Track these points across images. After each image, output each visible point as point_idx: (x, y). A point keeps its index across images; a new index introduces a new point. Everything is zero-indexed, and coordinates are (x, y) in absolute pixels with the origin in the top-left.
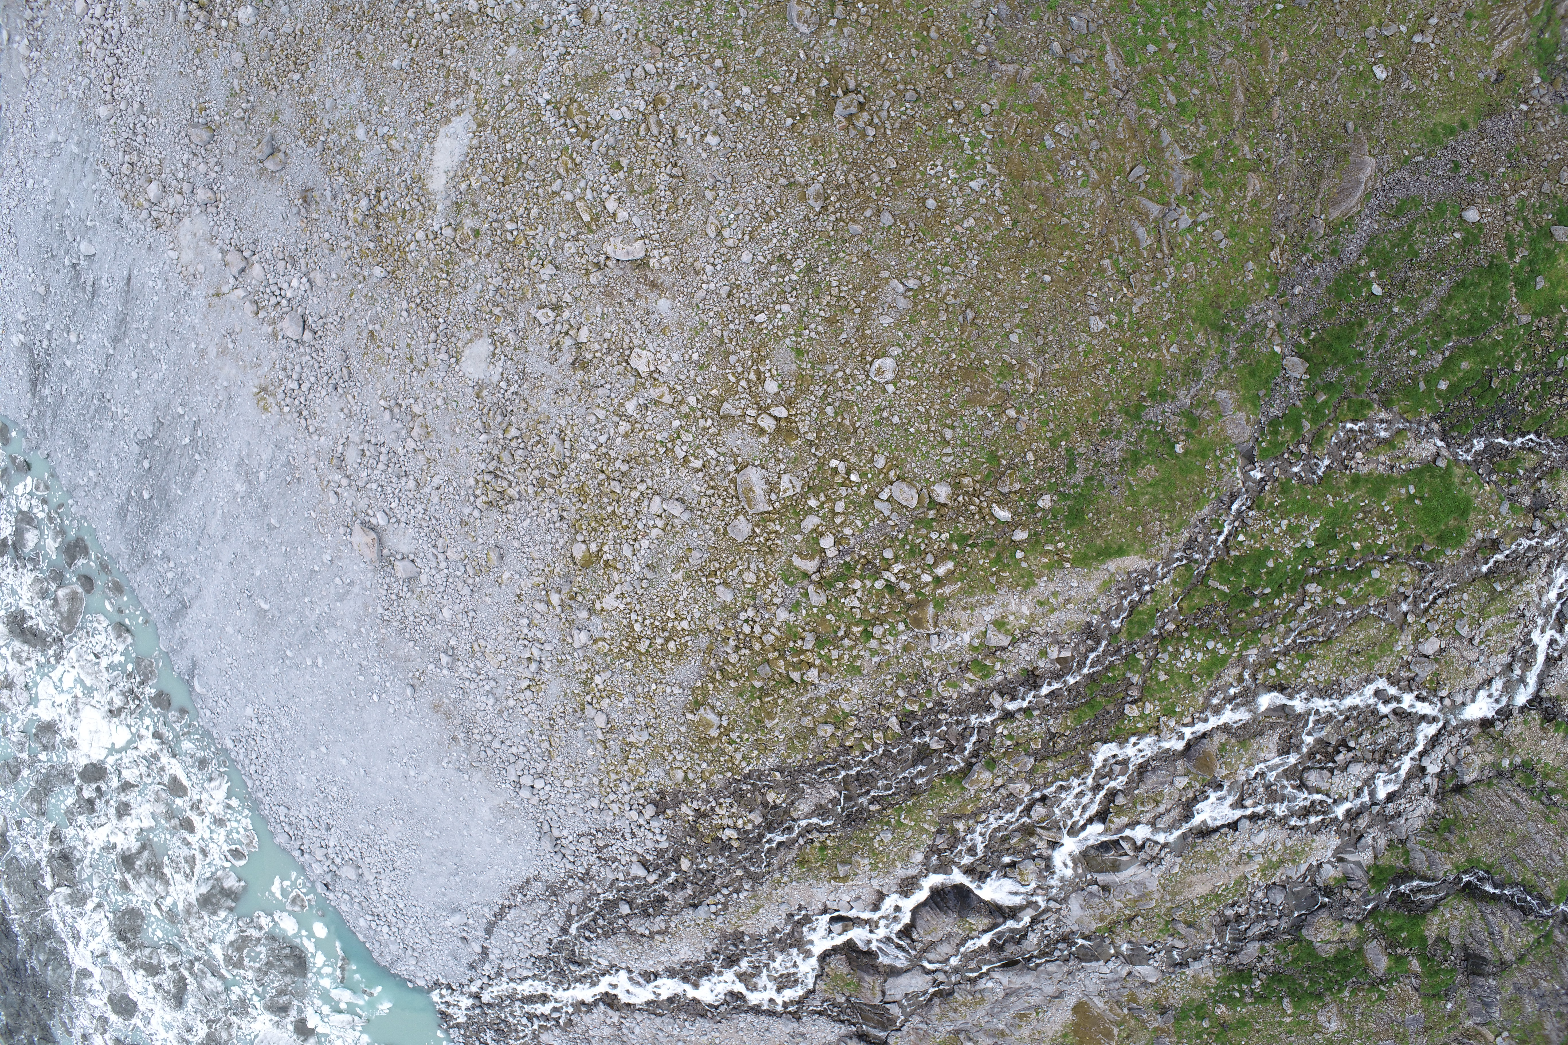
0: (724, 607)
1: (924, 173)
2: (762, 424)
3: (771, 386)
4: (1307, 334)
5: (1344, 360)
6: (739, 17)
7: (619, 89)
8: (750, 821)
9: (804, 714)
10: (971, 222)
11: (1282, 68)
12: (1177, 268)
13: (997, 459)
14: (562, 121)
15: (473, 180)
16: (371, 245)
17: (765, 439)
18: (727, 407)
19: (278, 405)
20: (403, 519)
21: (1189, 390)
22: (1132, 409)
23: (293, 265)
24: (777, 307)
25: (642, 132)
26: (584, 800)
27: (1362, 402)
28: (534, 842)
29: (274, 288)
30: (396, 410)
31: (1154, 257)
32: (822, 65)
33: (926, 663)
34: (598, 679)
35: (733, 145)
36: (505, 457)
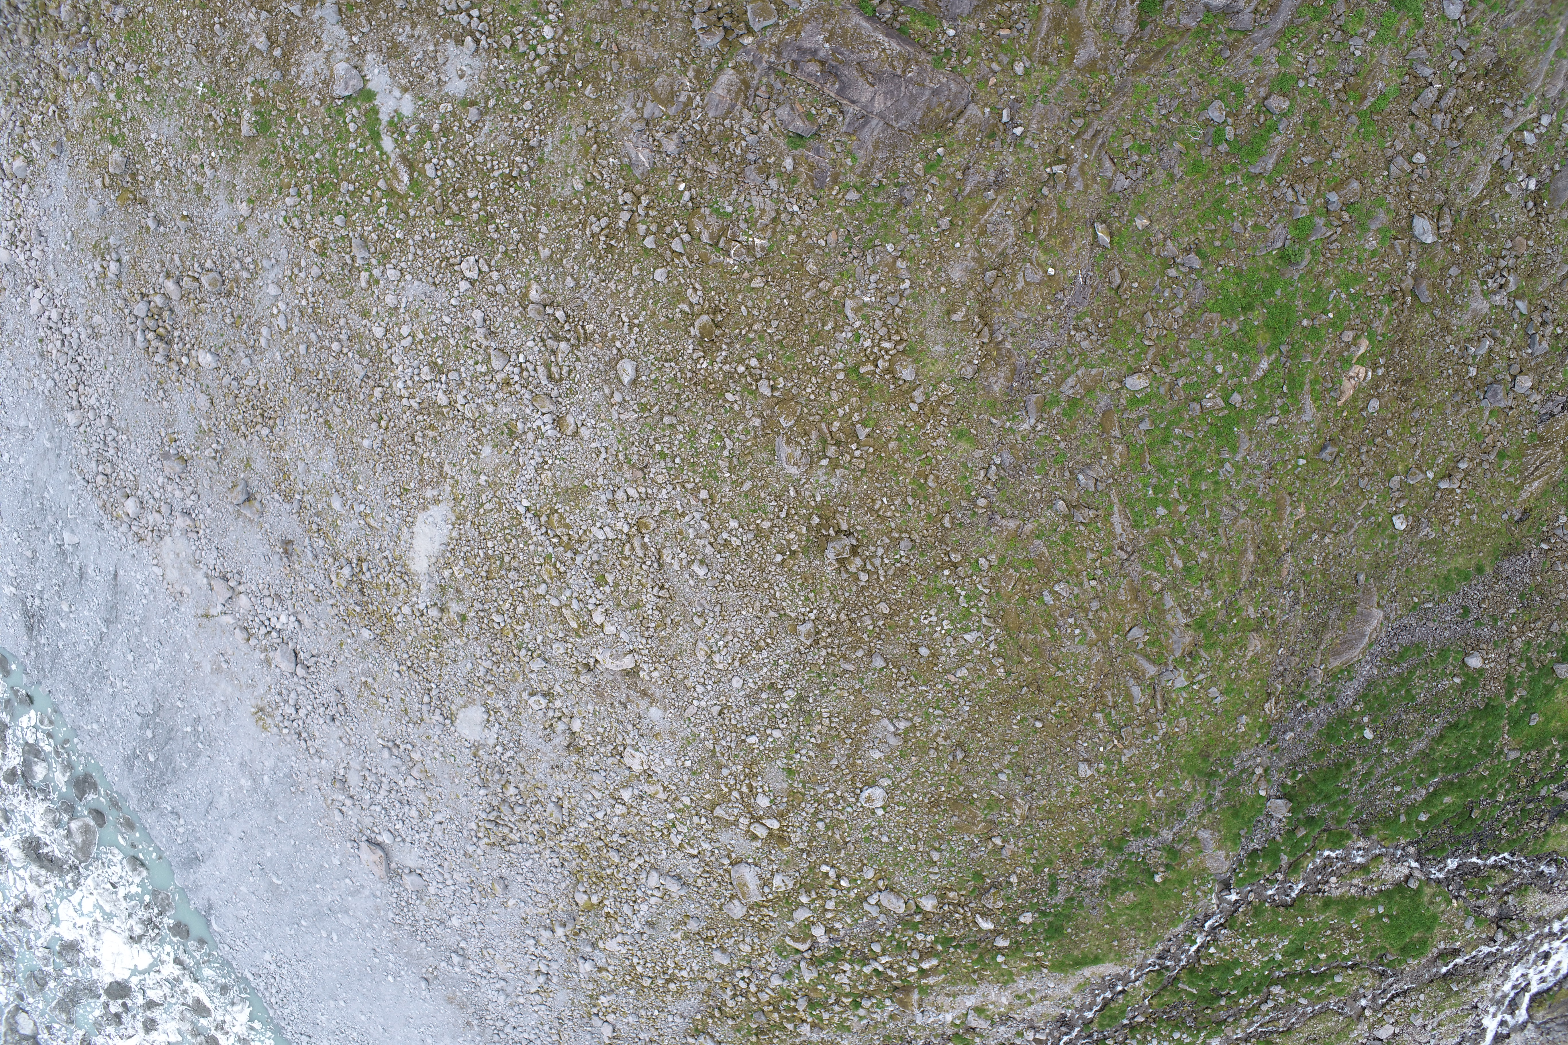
0: (721, 966)
1: (917, 621)
2: (755, 831)
3: (763, 802)
4: (1294, 776)
5: (1327, 797)
6: (724, 447)
7: (601, 509)
10: (964, 672)
11: (1297, 523)
12: (1169, 723)
13: (983, 878)
15: (456, 570)
17: (759, 844)
18: (720, 812)
19: (277, 726)
20: (408, 839)
21: (1171, 829)
22: (1115, 843)
24: (769, 732)
25: (627, 551)
27: (1342, 833)
29: (263, 619)
30: (395, 751)
31: (1147, 711)
32: (813, 503)
34: (603, 998)
35: (721, 576)
36: (505, 809)
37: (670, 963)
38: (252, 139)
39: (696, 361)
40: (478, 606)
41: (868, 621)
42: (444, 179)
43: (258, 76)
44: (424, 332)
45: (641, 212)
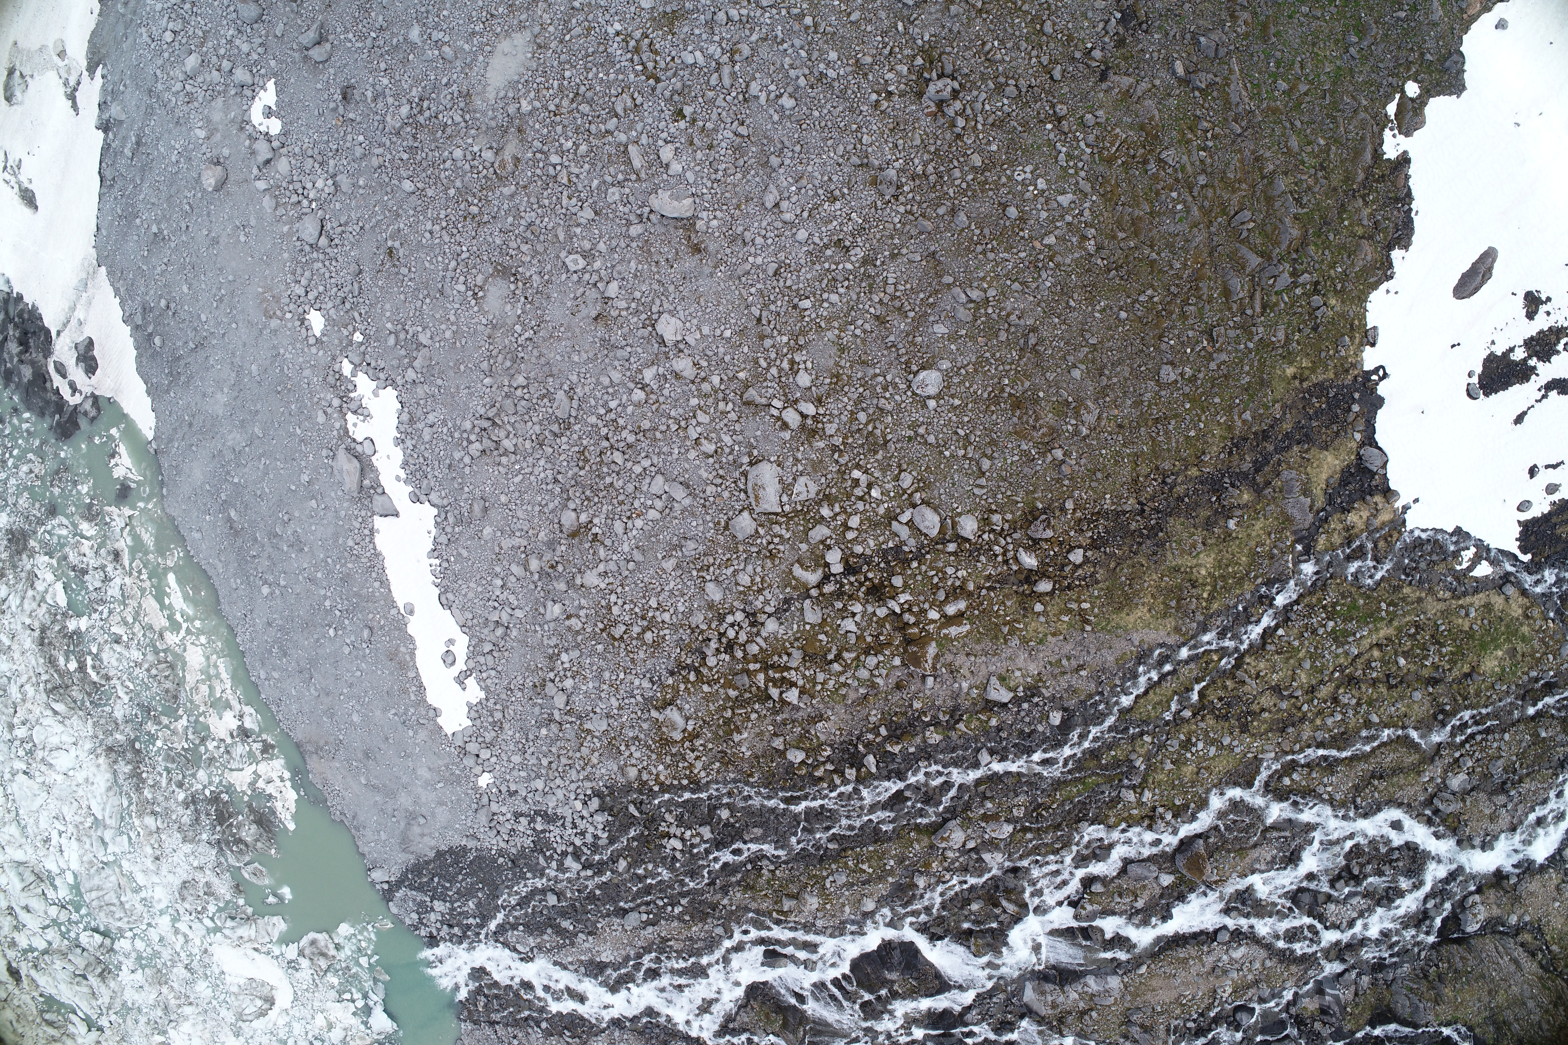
0: (711, 606)
1: (1010, 178)
2: (786, 419)
7: (697, 32)
8: (698, 834)
9: (776, 735)
10: (1051, 240)
12: (1266, 329)
13: (1033, 501)
14: (629, 55)
15: (524, 103)
16: (405, 156)
18: (752, 393)
19: (281, 309)
23: (321, 164)
26: (529, 779)
28: (470, 813)
29: (298, 186)
30: (402, 336)
32: (920, 42)
33: (917, 705)
34: (564, 657)
35: (808, 112)
36: (507, 405)
40: (537, 144)
41: (957, 173)
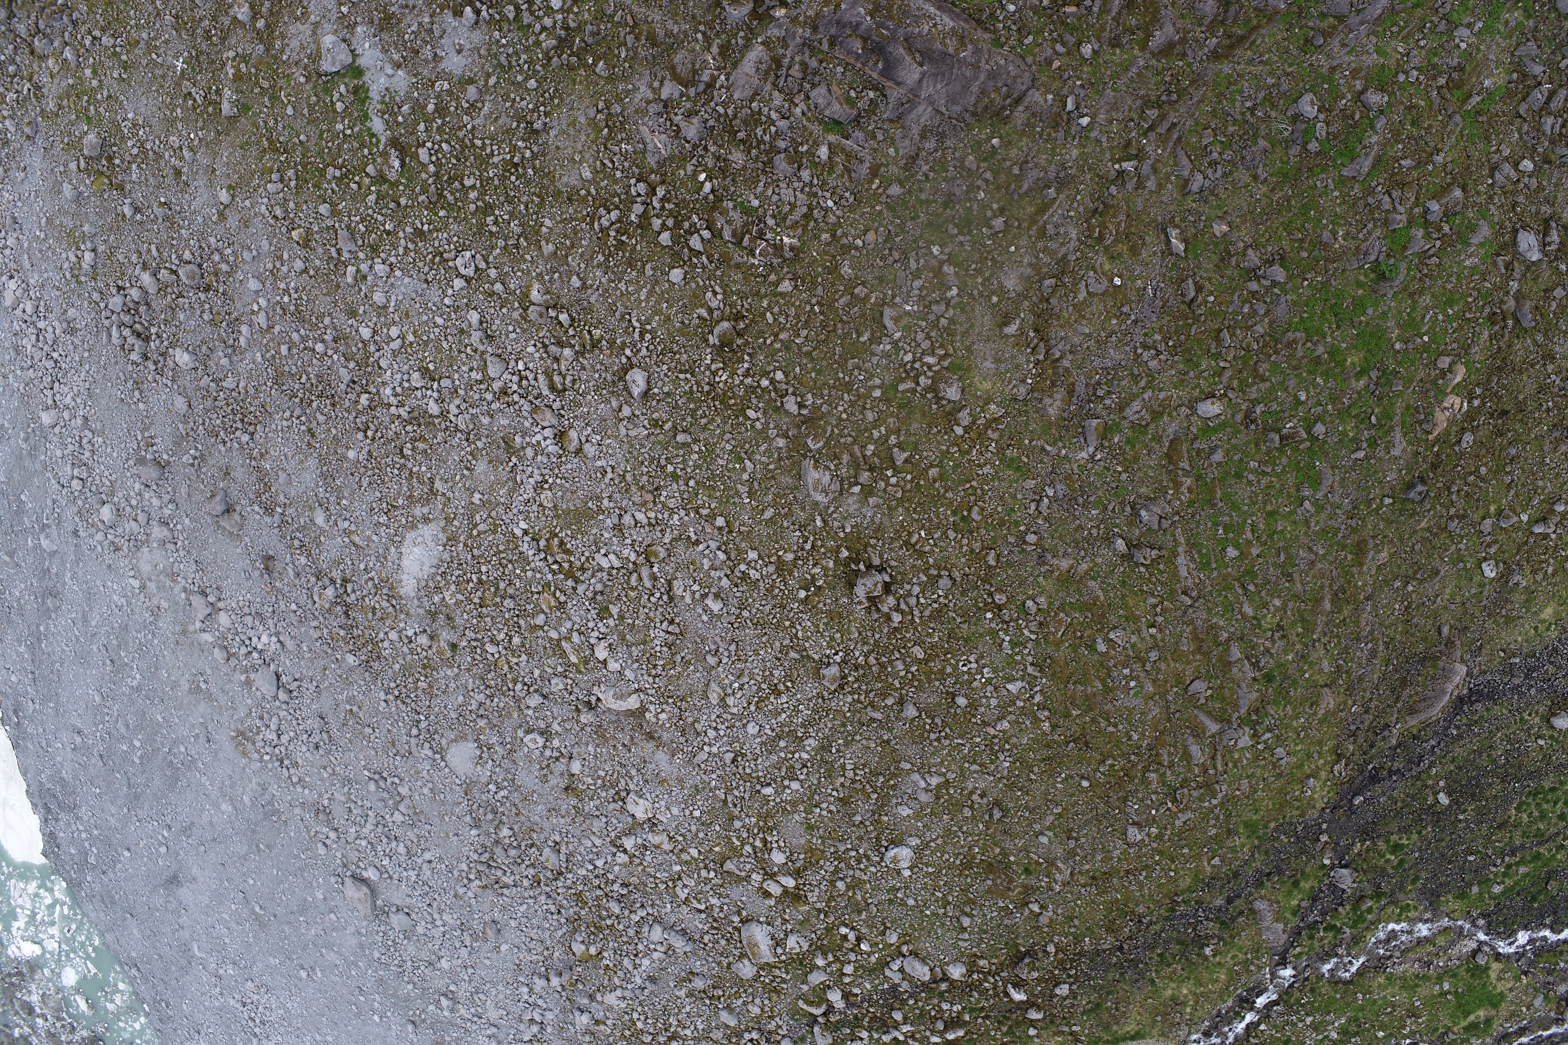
1: (955, 668)
2: (768, 889)
3: (778, 858)
10: (1004, 725)
11: (1379, 568)
12: (1229, 786)
13: (1017, 946)
15: (447, 595)
17: (772, 902)
18: (730, 866)
19: (258, 751)
20: (396, 876)
23: (261, 623)
24: (786, 783)
25: (634, 582)
29: (244, 638)
31: (1206, 772)
32: (842, 535)
35: (737, 611)
36: (498, 851)
37: (673, 1020)
38: (232, 119)
39: (714, 373)
40: (470, 634)
41: (900, 665)
42: (438, 164)
43: (240, 50)
44: (415, 333)
45: (656, 204)
